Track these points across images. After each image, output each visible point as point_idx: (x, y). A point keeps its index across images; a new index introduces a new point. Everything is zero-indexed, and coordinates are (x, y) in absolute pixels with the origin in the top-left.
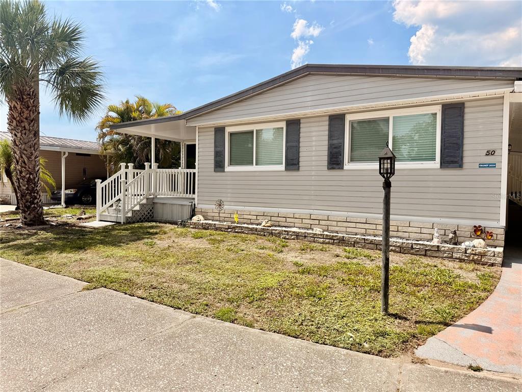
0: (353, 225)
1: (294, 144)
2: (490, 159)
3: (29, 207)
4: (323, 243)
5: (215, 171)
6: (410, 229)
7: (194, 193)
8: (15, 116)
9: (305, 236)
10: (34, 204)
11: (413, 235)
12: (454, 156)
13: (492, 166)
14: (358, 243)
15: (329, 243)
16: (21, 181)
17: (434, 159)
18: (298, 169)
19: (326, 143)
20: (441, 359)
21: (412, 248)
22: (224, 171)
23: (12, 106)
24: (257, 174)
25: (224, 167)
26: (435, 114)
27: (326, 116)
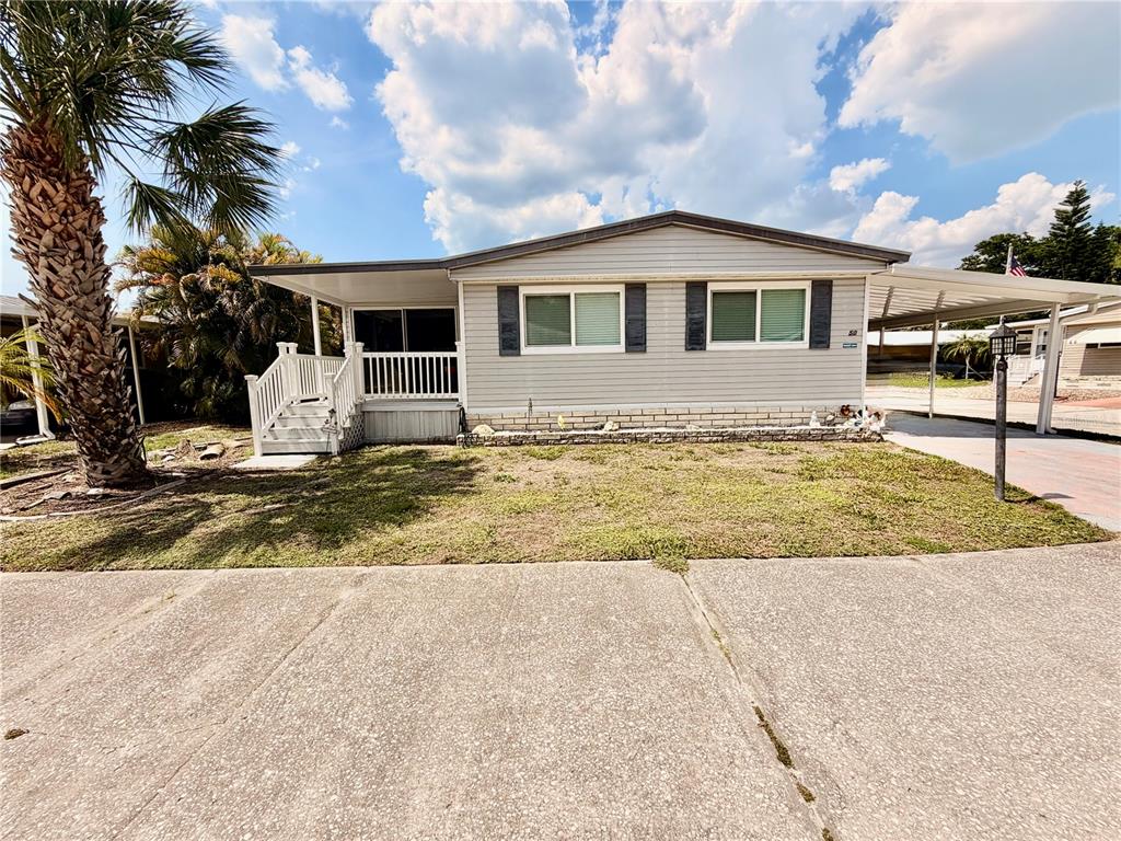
0: (721, 416)
1: (641, 316)
2: (852, 340)
4: (709, 442)
5: (501, 355)
6: (781, 415)
7: (455, 390)
9: (685, 437)
11: (784, 422)
12: (823, 337)
13: (854, 346)
14: (752, 436)
15: (717, 441)
17: (802, 339)
19: (684, 316)
21: (810, 434)
22: (519, 355)
24: (580, 358)
25: (518, 348)
26: (804, 290)
27: (682, 282)
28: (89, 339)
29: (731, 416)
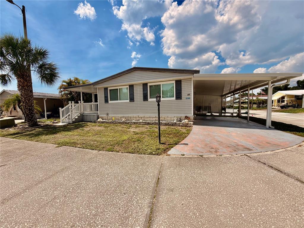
0: (152, 118)
1: (132, 93)
2: (189, 97)
3: (30, 120)
4: (143, 124)
6: (168, 118)
7: (98, 111)
8: (21, 84)
9: (137, 123)
10: (33, 118)
11: (169, 120)
12: (179, 96)
13: (189, 98)
14: (153, 124)
15: (144, 124)
16: (26, 110)
17: (174, 97)
18: (134, 101)
19: (142, 92)
20: (174, 154)
21: (169, 124)
23: (19, 80)
24: (120, 103)
25: (108, 102)
26: (174, 83)
27: (141, 84)
28: (27, 102)
29: (155, 118)
